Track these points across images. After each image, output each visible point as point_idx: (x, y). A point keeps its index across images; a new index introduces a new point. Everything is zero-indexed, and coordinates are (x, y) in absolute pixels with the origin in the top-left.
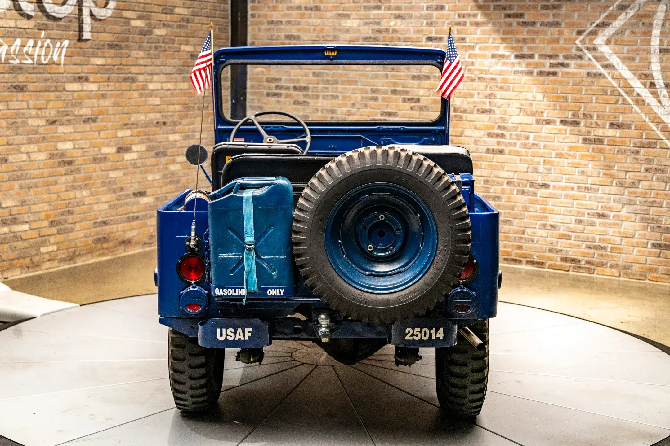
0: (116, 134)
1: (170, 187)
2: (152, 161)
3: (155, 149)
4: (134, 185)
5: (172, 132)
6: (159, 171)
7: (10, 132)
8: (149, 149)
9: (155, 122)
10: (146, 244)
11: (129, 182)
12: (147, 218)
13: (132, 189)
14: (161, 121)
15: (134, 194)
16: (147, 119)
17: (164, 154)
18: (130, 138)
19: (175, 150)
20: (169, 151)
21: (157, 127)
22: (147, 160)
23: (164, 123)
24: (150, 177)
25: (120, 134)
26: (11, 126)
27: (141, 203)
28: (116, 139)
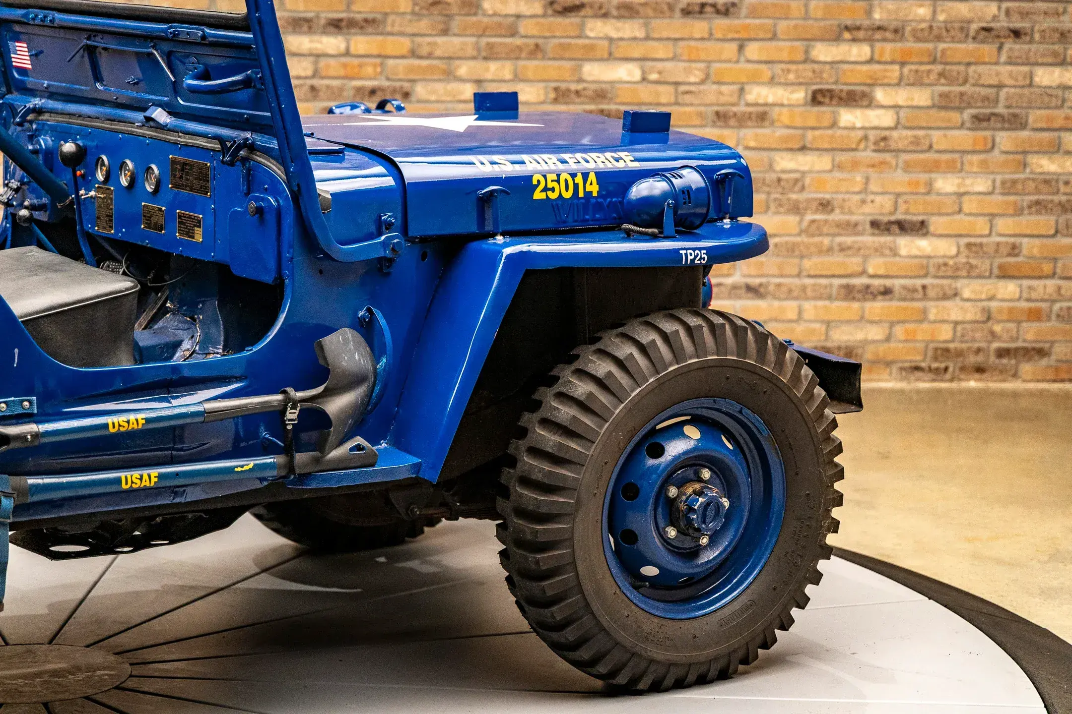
0: (807, 52)
1: (1035, 218)
2: (964, 138)
3: (969, 106)
4: (878, 199)
5: (1050, 60)
6: (985, 168)
7: (423, 25)
8: (944, 103)
9: (974, 27)
10: (917, 368)
11: (857, 189)
12: (925, 297)
13: (867, 209)
14: (1003, 23)
15: (875, 224)
16: (941, 17)
17: (1015, 122)
18: (865, 68)
19: (1060, 113)
20: (1035, 117)
21: (983, 42)
22: (936, 135)
23: (1017, 34)
24: (946, 184)
25: (823, 52)
26: (425, 12)
27: (903, 252)
28: (808, 66)
